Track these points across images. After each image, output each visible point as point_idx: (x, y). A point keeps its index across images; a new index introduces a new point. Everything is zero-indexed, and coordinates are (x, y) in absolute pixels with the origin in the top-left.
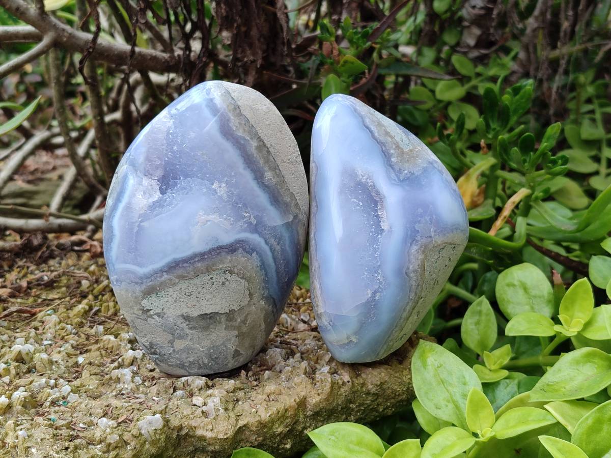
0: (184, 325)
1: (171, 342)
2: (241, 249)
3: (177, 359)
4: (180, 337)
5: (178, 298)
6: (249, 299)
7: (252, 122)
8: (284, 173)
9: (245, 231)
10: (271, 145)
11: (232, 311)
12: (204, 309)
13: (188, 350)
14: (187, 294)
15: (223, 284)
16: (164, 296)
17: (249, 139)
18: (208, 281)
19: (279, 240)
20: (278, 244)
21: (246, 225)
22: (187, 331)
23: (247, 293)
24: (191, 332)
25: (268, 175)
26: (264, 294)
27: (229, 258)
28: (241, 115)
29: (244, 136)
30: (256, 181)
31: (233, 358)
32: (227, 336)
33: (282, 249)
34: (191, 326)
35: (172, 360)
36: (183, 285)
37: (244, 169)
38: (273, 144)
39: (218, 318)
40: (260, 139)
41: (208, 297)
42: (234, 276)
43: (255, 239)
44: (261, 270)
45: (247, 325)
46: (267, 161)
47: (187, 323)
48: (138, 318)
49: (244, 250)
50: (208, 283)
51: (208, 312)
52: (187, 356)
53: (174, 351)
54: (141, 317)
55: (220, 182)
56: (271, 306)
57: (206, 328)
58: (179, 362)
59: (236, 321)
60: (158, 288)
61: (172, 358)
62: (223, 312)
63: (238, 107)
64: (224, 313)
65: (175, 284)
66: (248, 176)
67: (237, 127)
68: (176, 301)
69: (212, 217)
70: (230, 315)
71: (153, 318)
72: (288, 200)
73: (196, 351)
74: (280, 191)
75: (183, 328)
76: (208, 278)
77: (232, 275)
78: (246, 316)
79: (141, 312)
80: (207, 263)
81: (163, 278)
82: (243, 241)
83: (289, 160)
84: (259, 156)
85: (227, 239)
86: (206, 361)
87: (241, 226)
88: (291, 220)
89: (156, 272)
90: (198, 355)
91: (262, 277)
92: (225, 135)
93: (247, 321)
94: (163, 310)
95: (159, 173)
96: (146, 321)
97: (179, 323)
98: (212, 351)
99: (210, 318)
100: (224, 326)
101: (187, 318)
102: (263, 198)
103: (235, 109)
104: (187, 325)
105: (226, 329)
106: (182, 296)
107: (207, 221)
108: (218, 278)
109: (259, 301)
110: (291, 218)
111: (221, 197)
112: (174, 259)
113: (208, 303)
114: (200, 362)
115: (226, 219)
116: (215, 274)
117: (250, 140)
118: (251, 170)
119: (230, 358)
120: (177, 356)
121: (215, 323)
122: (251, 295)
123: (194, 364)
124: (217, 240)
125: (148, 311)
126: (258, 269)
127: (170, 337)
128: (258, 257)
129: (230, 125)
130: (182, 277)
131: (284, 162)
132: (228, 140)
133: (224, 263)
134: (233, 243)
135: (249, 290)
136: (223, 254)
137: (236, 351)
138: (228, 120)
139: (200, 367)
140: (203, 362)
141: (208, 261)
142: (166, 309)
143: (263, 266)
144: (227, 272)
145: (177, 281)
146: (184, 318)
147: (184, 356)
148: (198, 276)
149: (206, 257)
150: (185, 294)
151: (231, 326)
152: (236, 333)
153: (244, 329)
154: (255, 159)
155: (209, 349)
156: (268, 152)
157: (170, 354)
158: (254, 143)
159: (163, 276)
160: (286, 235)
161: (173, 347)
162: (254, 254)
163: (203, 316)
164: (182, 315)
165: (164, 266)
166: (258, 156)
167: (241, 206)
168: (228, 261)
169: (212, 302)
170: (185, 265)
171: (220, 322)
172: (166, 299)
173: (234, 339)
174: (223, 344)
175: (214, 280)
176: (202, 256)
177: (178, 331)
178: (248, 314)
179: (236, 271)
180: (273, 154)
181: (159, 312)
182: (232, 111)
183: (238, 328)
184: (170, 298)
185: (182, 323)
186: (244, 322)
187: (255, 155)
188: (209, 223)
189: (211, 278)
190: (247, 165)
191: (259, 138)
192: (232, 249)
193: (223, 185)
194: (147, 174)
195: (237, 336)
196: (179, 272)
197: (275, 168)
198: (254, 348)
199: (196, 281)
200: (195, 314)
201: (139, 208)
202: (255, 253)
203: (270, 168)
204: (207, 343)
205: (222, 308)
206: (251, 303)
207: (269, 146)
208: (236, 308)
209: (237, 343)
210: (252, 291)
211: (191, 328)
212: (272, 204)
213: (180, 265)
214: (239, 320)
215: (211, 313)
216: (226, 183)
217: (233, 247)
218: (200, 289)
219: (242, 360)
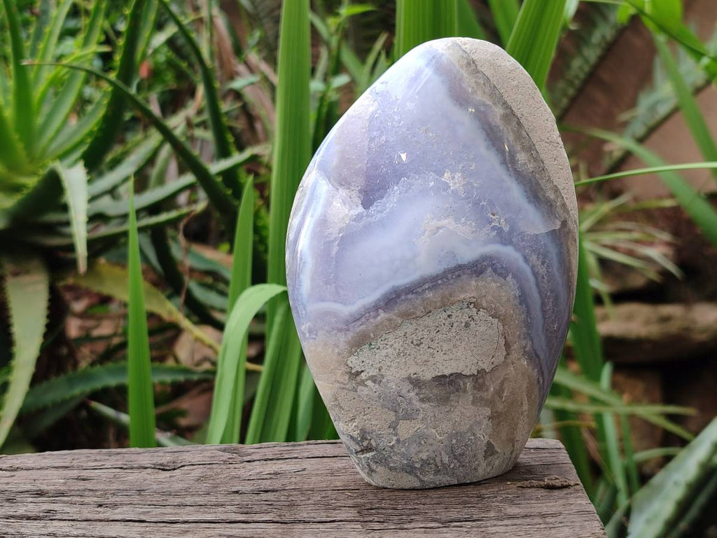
0: (412, 394)
1: (393, 426)
2: (490, 270)
3: (403, 455)
4: (408, 416)
5: (402, 349)
6: (505, 353)
7: (494, 81)
8: (543, 156)
9: (493, 241)
10: (522, 115)
11: (482, 372)
12: (441, 367)
13: (420, 438)
14: (415, 342)
15: (467, 325)
16: (381, 348)
17: (491, 104)
18: (444, 321)
19: (544, 257)
20: (543, 263)
21: (494, 233)
22: (417, 404)
23: (502, 342)
24: (423, 406)
25: (522, 157)
26: (525, 347)
27: (473, 283)
28: (478, 72)
29: (483, 100)
30: (504, 166)
31: (485, 457)
32: (475, 416)
33: (548, 271)
34: (422, 396)
35: (395, 458)
36: (409, 328)
37: (488, 148)
38: (525, 114)
39: (461, 384)
40: (506, 105)
41: (445, 347)
42: (482, 313)
43: (509, 253)
44: (520, 304)
45: (504, 399)
46: (519, 137)
47: (417, 390)
48: (343, 388)
49: (495, 270)
50: (444, 324)
51: (447, 372)
52: (418, 449)
53: (398, 441)
54: (347, 386)
55: (453, 171)
56: (536, 370)
57: (444, 400)
58: (406, 462)
59: (487, 390)
60: (372, 335)
61: (396, 454)
62: (468, 374)
63: (474, 62)
64: (470, 376)
65: (396, 327)
66: (491, 159)
67: (473, 88)
68: (399, 354)
69: (445, 222)
70: (479, 378)
71: (366, 386)
72: (552, 196)
73: (431, 441)
74: (540, 182)
75: (411, 399)
76: (445, 315)
77: (479, 311)
78: (502, 384)
79: (347, 378)
80: (442, 291)
81: (379, 318)
82: (491, 257)
83: (548, 139)
84: (508, 129)
85: (468, 254)
86: (446, 459)
87: (488, 234)
88: (558, 227)
89: (368, 309)
90: (435, 448)
91: (523, 317)
92: (457, 100)
93: (503, 392)
94: (380, 370)
95: (360, 182)
96: (356, 391)
97: (404, 392)
98: (454, 441)
99: (451, 383)
100: (471, 398)
101: (416, 383)
102: (516, 193)
103: (469, 64)
104: (417, 394)
105: (473, 403)
106: (408, 345)
107: (438, 228)
108: (460, 316)
109: (519, 359)
110: (558, 225)
111: (455, 193)
112: (393, 287)
113: (446, 357)
114: (438, 459)
115: (464, 224)
116: (454, 310)
117: (493, 106)
118: (497, 150)
119: (480, 456)
120: (403, 450)
121: (457, 391)
122: (507, 345)
123: (429, 464)
124: (455, 256)
125: (358, 373)
126: (517, 302)
127: (391, 417)
128: (515, 282)
129: (464, 85)
130: (407, 316)
131: (542, 140)
132: (461, 106)
133: (466, 292)
134: (477, 261)
135: (505, 338)
136: (464, 277)
137: (489, 445)
138: (461, 79)
139: (437, 472)
140: (442, 461)
141: (442, 289)
142: (385, 368)
143: (523, 299)
144: (472, 306)
145: (400, 322)
146: (411, 383)
147: (413, 449)
148: (430, 312)
149: (440, 282)
150: (412, 343)
151: (482, 399)
152: (487, 411)
153: (500, 407)
154: (501, 134)
155: (451, 437)
156: (519, 124)
157: (392, 447)
158: (499, 111)
159: (379, 315)
160: (553, 251)
161: (396, 435)
162: (509, 278)
163: (440, 380)
164: (409, 378)
165: (379, 300)
166: (505, 130)
167: (485, 204)
168: (472, 288)
169: (451, 356)
170: (410, 296)
171: (465, 391)
172: (384, 352)
173: (485, 422)
174: (471, 429)
175: (453, 319)
176: (433, 282)
177: (404, 405)
178: (505, 379)
179: (485, 304)
180: (526, 127)
181: (374, 374)
182: (465, 68)
183: (490, 403)
184: (390, 350)
185: (409, 391)
186: (499, 393)
187: (501, 128)
188: (441, 231)
189: (449, 316)
190: (490, 143)
191: (505, 103)
192: (477, 268)
193: (458, 175)
194: (343, 183)
195: (490, 418)
196: (403, 307)
197: (530, 148)
198: (513, 446)
199: (428, 321)
200: (428, 376)
201: (339, 219)
202: (510, 276)
203: (523, 148)
204: (446, 426)
205: (467, 366)
206: (509, 361)
207: (519, 116)
208: (486, 366)
209: (490, 431)
210: (510, 338)
211: (422, 400)
212: (530, 202)
213: (403, 297)
214: (492, 389)
215: (452, 374)
216: (463, 172)
217: (479, 266)
218: (433, 334)
219: (497, 463)
